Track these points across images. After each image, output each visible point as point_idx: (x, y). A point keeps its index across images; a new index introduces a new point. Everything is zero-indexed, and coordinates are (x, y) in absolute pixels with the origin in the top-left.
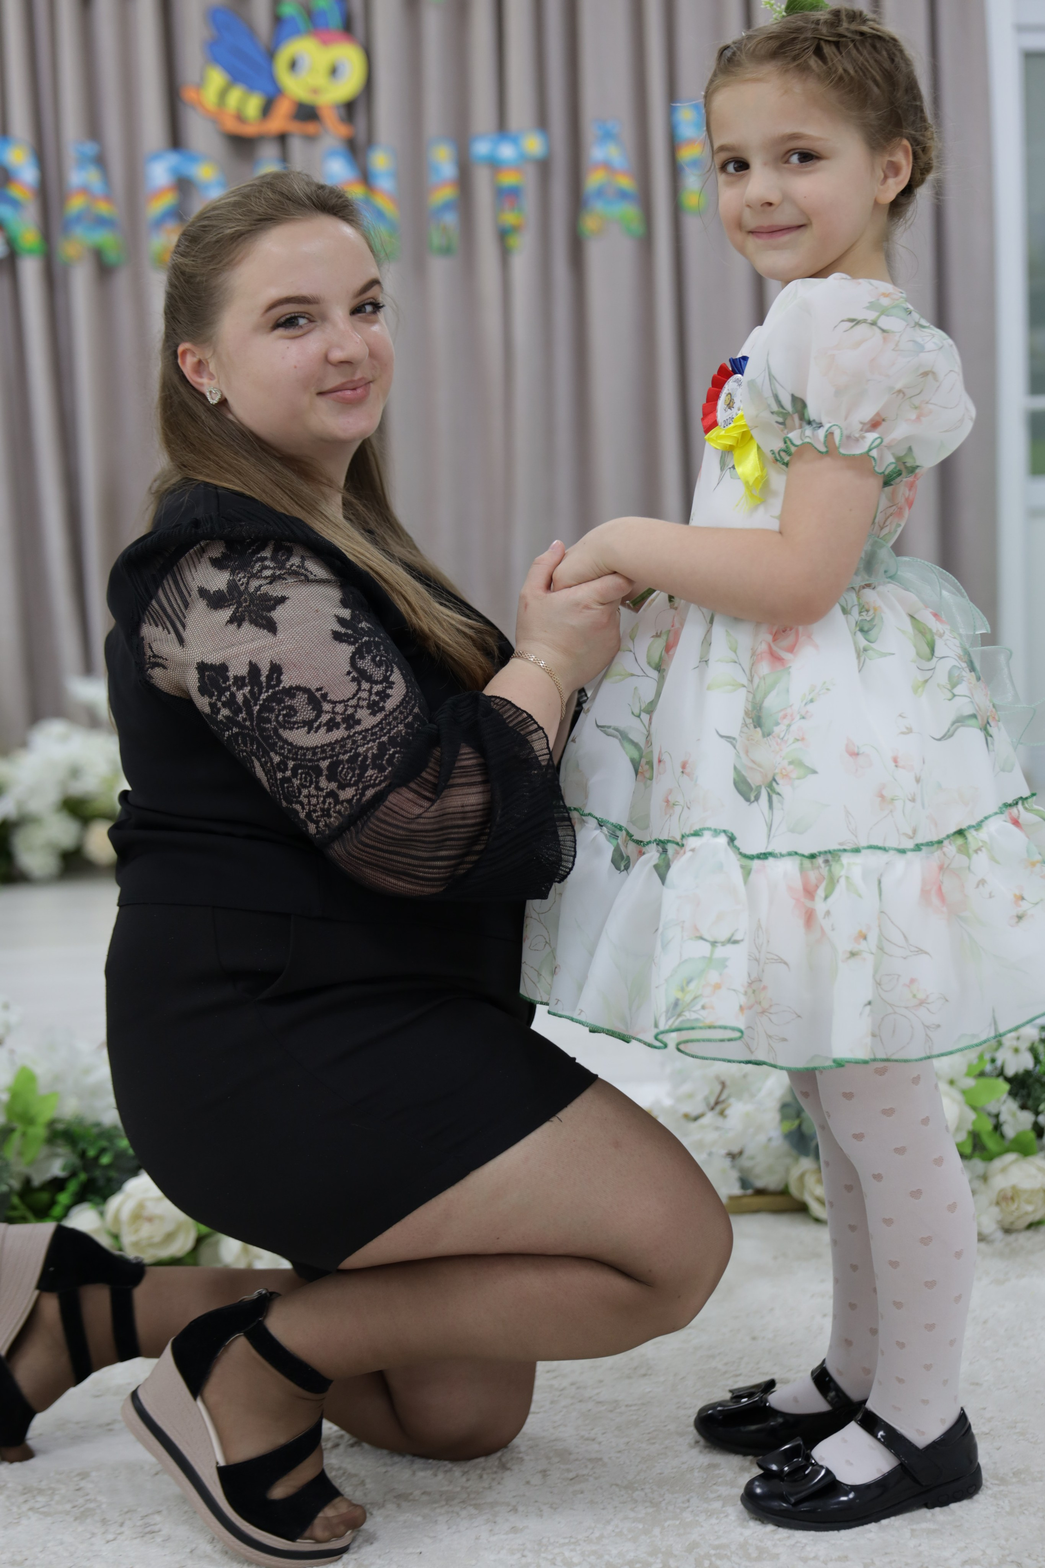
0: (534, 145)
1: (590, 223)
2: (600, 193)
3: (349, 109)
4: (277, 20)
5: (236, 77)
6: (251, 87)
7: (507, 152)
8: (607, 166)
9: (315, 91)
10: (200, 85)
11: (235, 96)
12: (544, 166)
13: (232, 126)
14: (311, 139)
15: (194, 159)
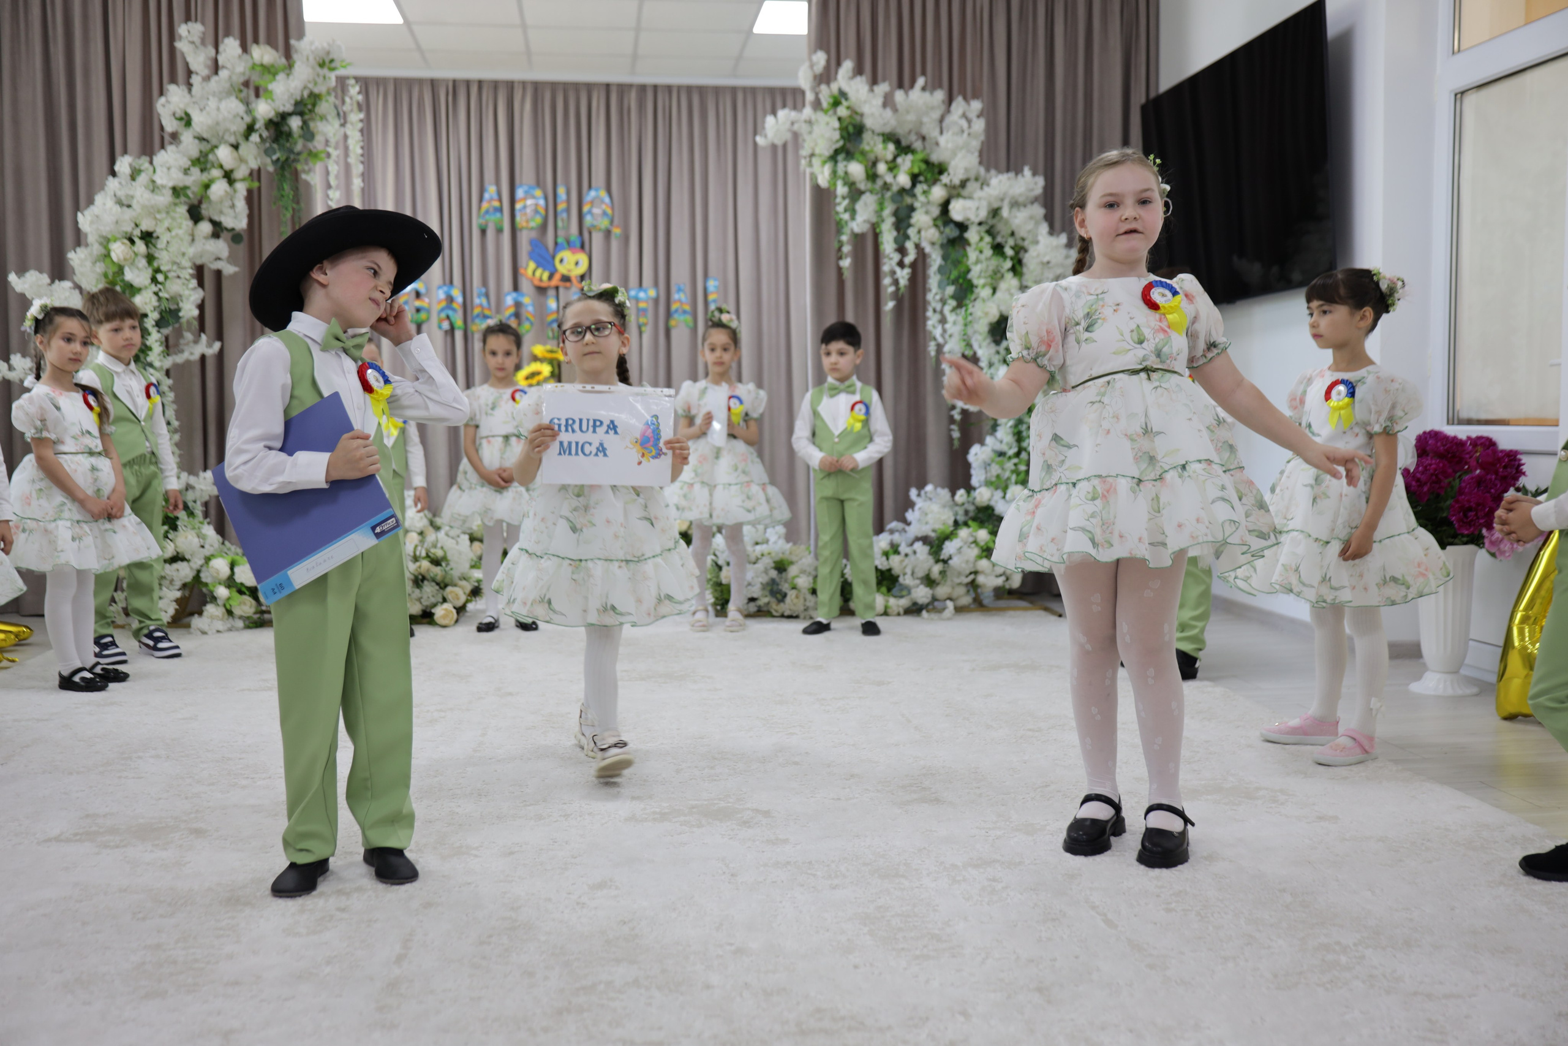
0: (652, 293)
1: (672, 323)
2: (676, 311)
3: (582, 277)
4: (556, 244)
5: (539, 265)
6: (544, 269)
7: (642, 295)
8: (680, 301)
9: (569, 271)
10: (526, 269)
11: (539, 272)
12: (656, 301)
13: (537, 283)
14: (567, 288)
15: (523, 295)
